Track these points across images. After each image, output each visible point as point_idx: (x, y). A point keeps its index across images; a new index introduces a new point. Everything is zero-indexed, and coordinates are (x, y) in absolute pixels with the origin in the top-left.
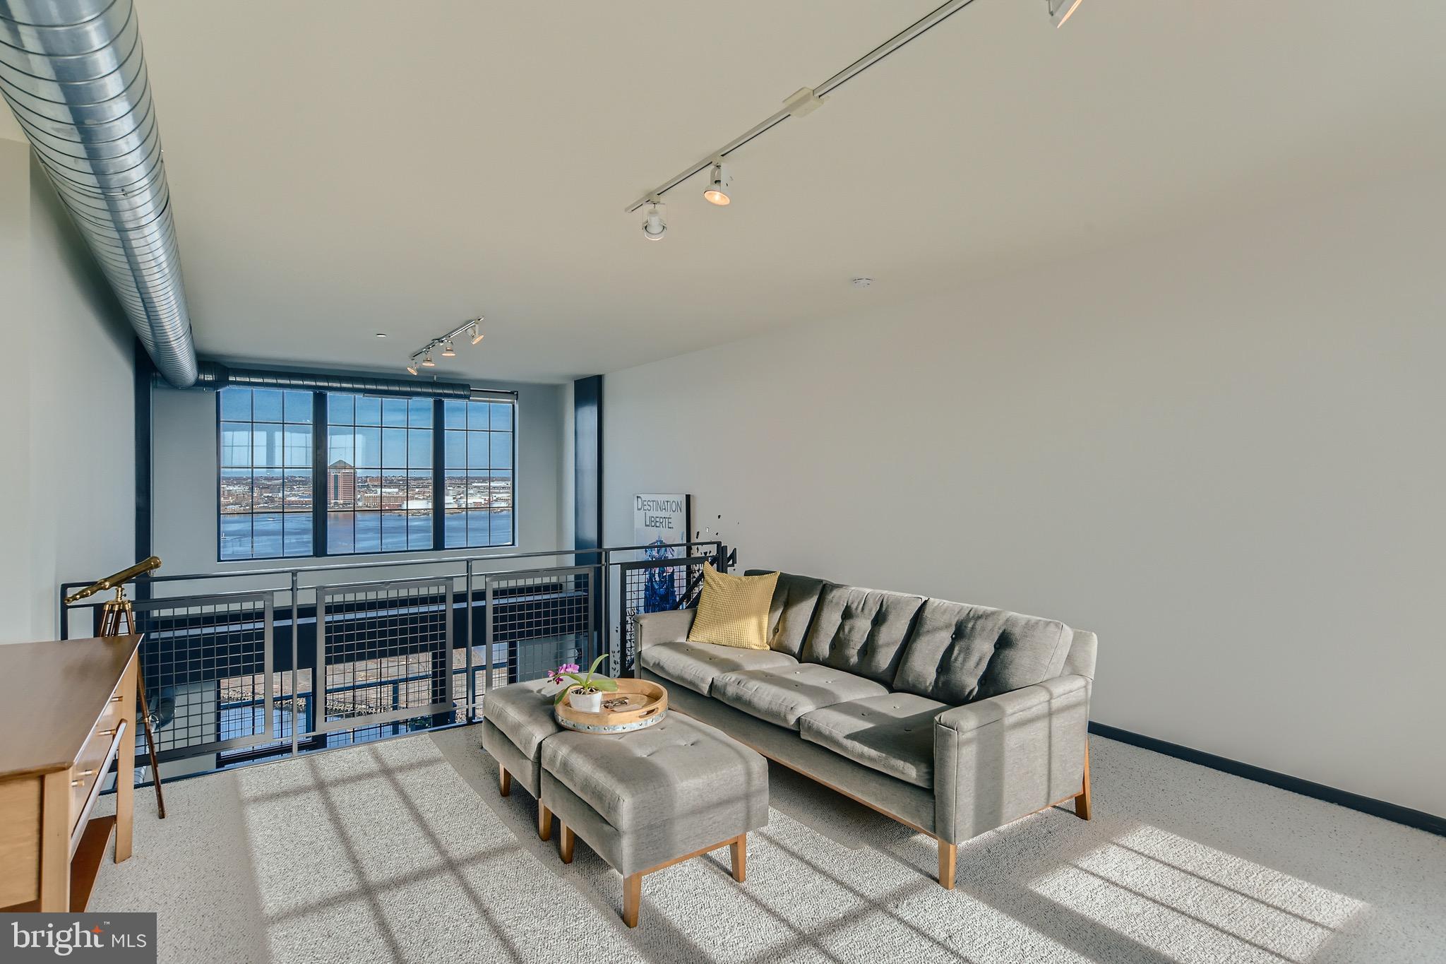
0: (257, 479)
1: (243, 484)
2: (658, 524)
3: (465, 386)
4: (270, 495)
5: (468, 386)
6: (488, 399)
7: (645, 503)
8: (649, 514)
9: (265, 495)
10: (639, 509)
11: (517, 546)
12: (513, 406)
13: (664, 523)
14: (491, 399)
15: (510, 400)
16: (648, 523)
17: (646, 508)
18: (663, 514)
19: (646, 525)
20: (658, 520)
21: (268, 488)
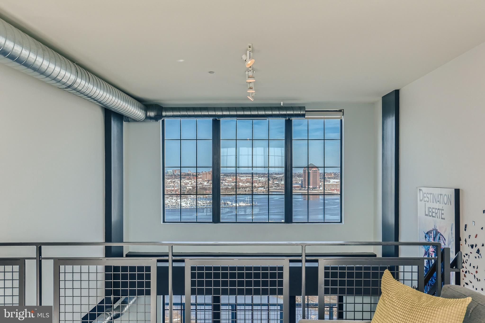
0: (272, 174)
1: (265, 176)
2: (434, 215)
3: (301, 108)
4: (277, 182)
5: (304, 108)
6: (323, 117)
7: (425, 195)
8: (428, 205)
9: (275, 182)
10: (421, 200)
11: (343, 224)
12: (341, 120)
13: (438, 214)
14: (325, 117)
15: (339, 117)
16: (427, 213)
17: (425, 200)
18: (437, 206)
19: (426, 215)
20: (434, 210)
21: (277, 179)
